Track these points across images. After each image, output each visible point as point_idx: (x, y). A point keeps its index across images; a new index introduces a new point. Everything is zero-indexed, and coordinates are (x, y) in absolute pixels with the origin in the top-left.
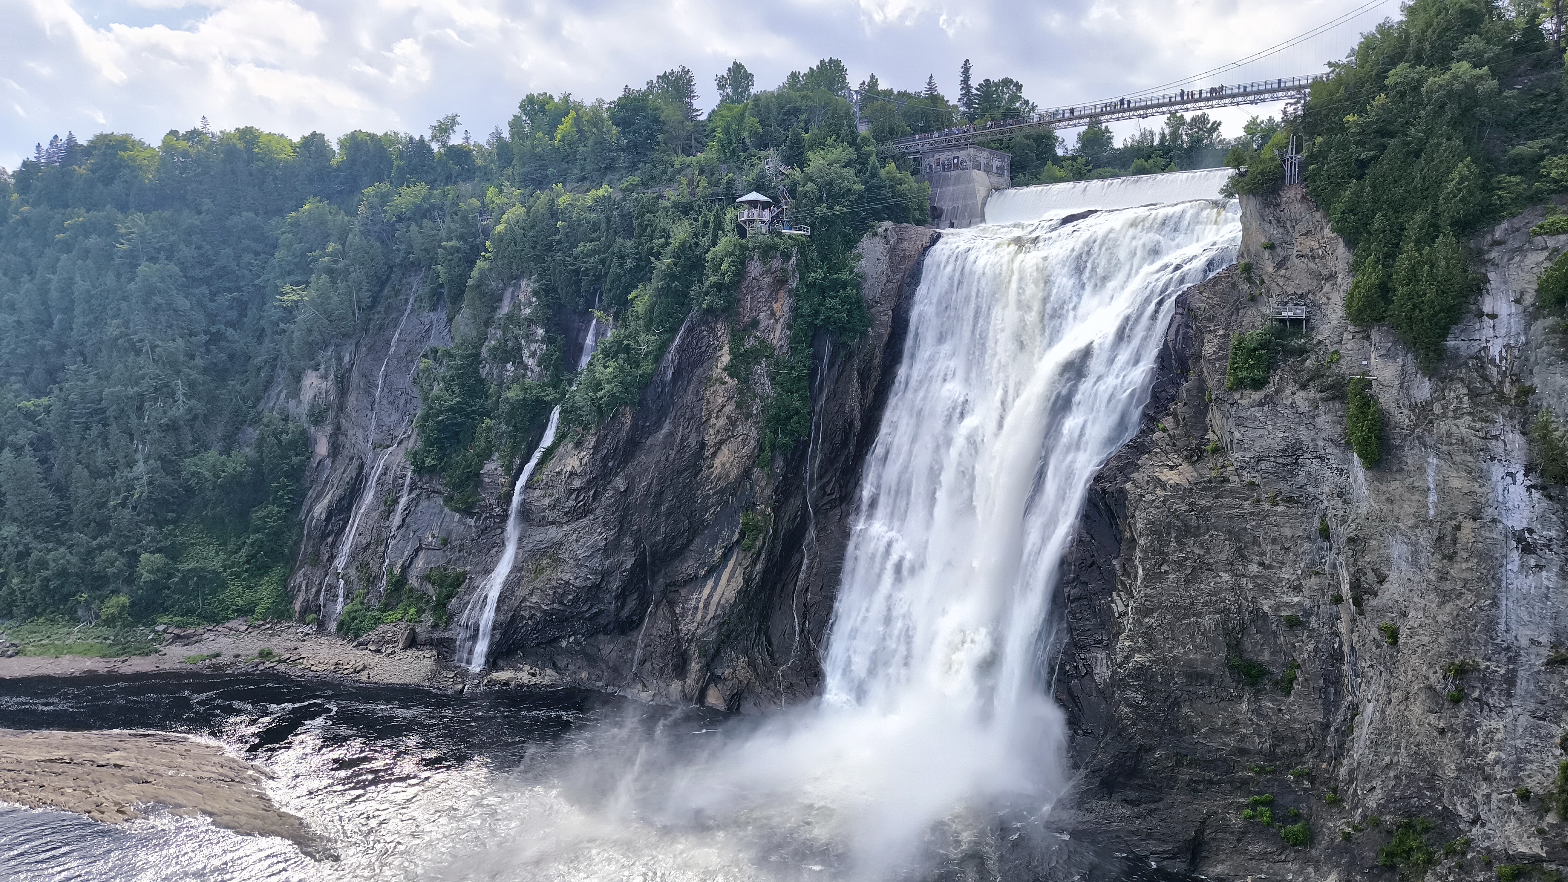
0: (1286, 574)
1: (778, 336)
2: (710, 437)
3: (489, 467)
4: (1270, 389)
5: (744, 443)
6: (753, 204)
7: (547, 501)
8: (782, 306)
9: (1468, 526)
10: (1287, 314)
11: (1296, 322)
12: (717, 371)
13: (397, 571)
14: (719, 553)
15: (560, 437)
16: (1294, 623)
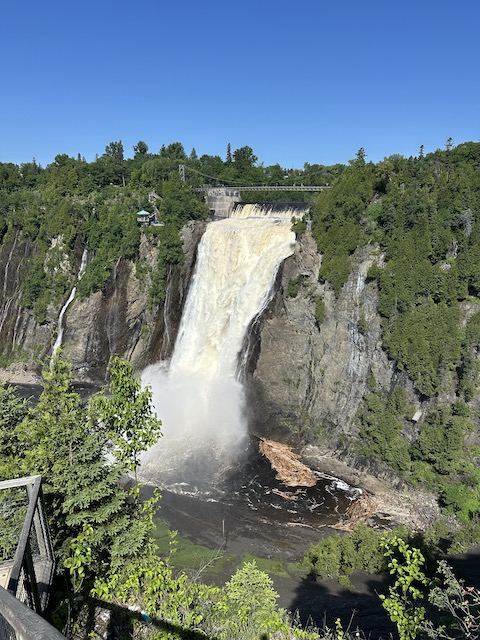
0: (299, 353)
1: (153, 264)
2: (130, 299)
3: (49, 307)
4: (297, 297)
5: (142, 301)
6: (142, 216)
7: (72, 320)
8: (155, 252)
9: (343, 342)
10: (305, 274)
11: (307, 276)
12: (132, 275)
13: (19, 344)
14: (135, 339)
15: (76, 297)
16: (300, 368)
